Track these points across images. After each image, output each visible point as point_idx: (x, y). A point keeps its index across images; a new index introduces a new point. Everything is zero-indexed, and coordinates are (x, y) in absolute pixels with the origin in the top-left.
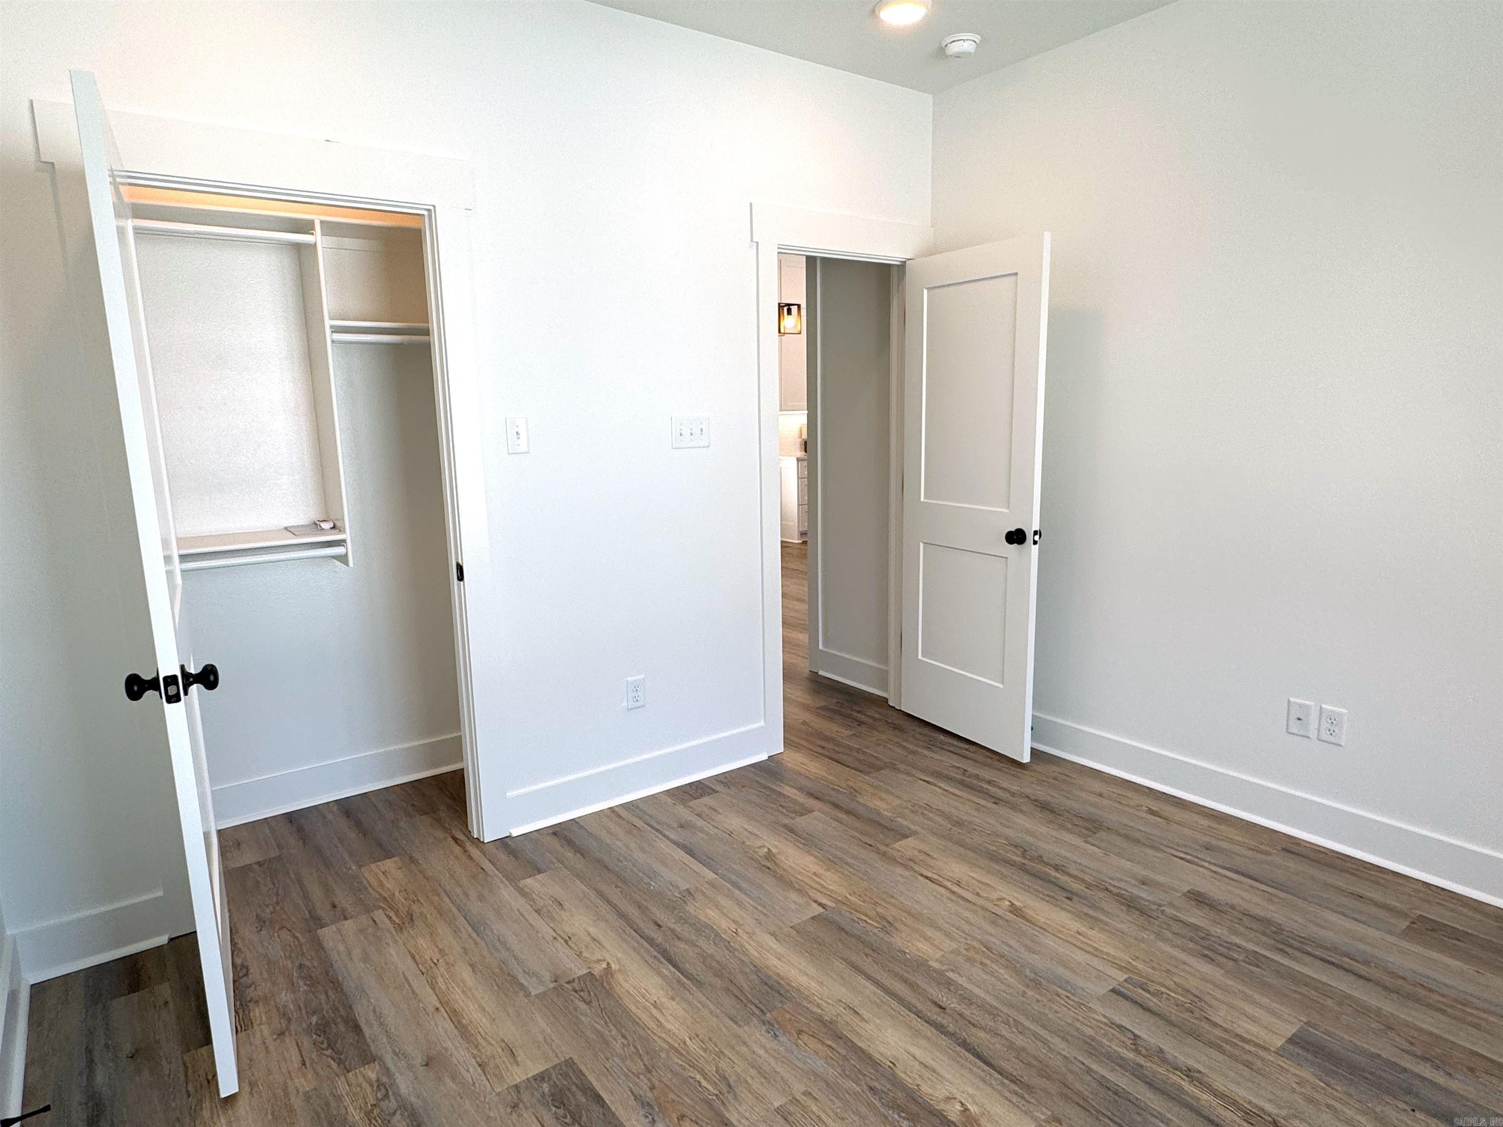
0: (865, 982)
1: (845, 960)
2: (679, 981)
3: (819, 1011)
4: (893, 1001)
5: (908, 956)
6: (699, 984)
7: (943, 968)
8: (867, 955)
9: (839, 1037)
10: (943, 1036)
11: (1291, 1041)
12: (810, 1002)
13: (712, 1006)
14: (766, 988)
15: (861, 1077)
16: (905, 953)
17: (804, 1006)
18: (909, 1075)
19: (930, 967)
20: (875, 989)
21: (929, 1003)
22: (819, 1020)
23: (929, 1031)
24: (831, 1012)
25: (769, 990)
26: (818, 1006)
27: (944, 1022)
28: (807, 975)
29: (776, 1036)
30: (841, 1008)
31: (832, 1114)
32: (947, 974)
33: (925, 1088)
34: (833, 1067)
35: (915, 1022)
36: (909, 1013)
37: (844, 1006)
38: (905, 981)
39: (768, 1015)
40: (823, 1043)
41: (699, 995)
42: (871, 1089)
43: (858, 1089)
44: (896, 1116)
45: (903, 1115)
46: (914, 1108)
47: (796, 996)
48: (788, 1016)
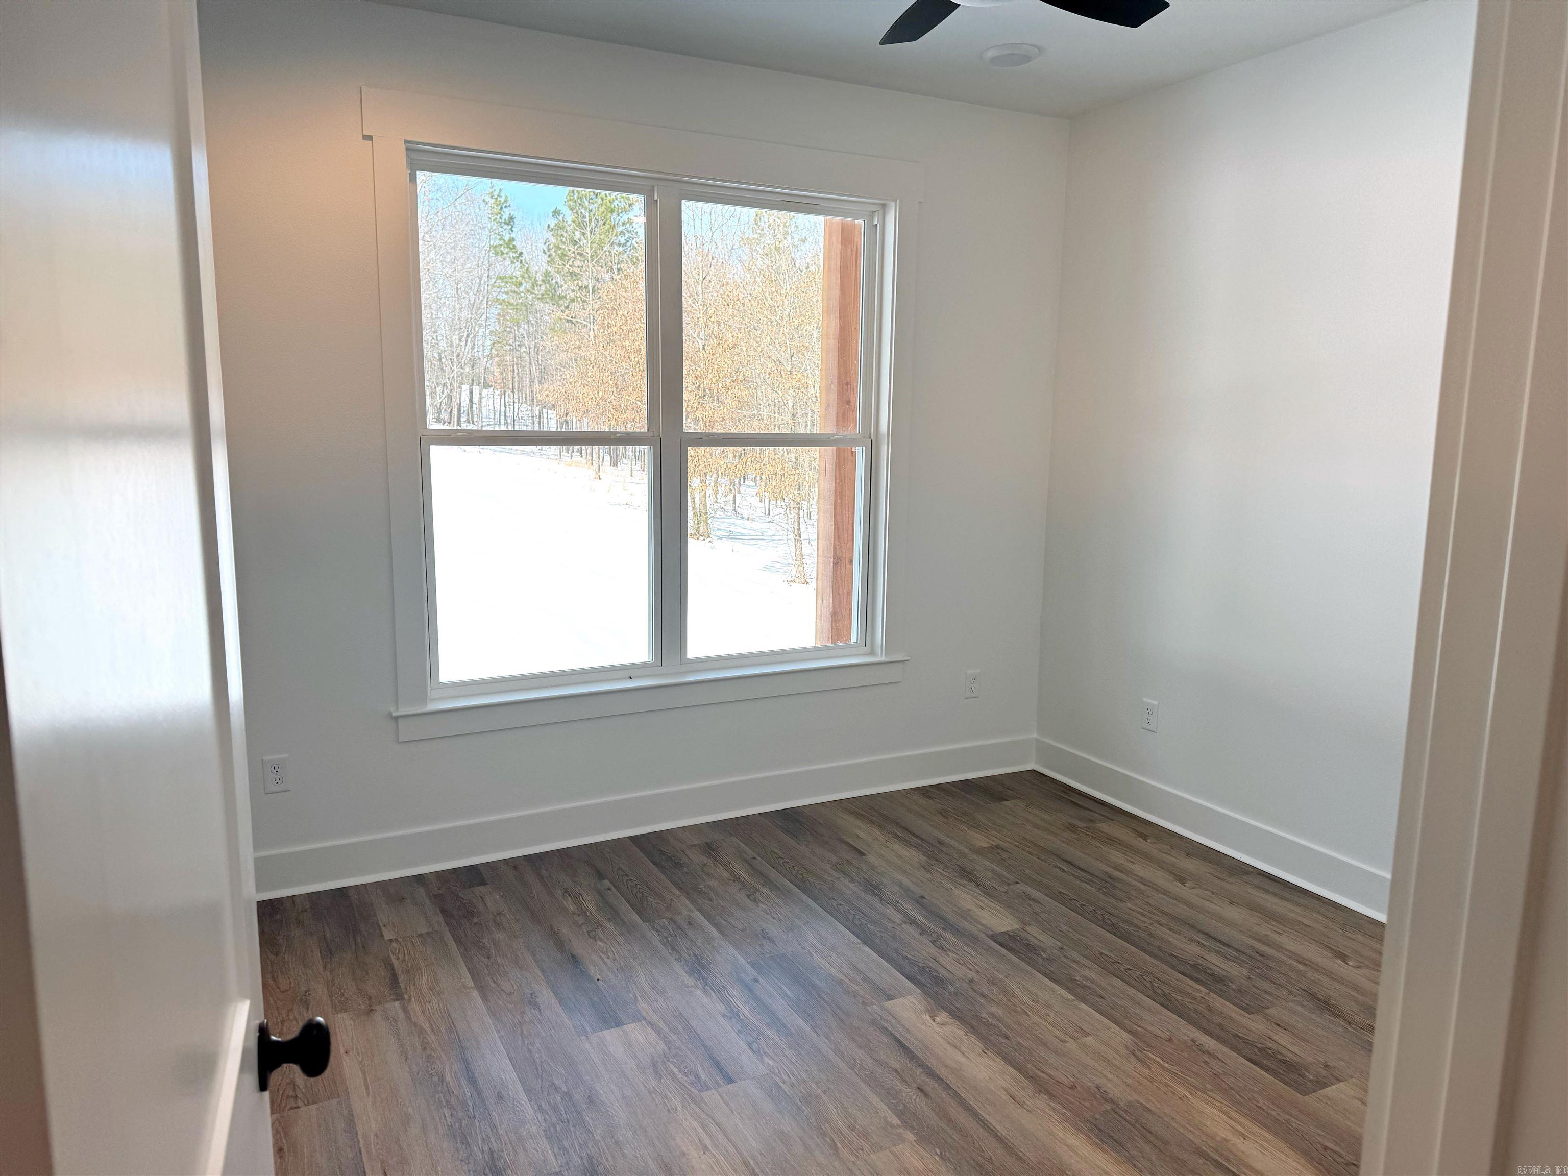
0: (998, 1128)
1: (1020, 1159)
2: (1228, 1160)
3: (1052, 1104)
4: (971, 1103)
5: (938, 1151)
6: (1199, 1152)
7: (902, 1130)
8: (990, 1161)
9: (1032, 1078)
10: (930, 1065)
11: (619, 1024)
12: (1063, 1114)
13: (1174, 1124)
14: (1116, 1137)
15: (1015, 1047)
16: (941, 1156)
17: (1070, 1111)
18: (971, 1042)
19: (916, 1134)
20: (987, 1117)
21: (933, 1096)
22: (1054, 1096)
23: (942, 1072)
24: (1041, 1102)
25: (1111, 1133)
26: (1054, 1110)
27: (924, 1077)
28: (1068, 1146)
29: (1098, 1088)
30: (1029, 1103)
31: (1042, 1027)
32: (899, 1122)
33: (961, 1033)
34: (1040, 1057)
35: (953, 1081)
36: (957, 1089)
37: (1025, 1106)
38: (950, 1121)
39: (1108, 1108)
40: (1049, 1076)
41: (1196, 1141)
42: (1007, 1038)
43: (1019, 1039)
44: (990, 1020)
45: (984, 1020)
46: (974, 1023)
47: (1080, 1123)
48: (1088, 1104)
